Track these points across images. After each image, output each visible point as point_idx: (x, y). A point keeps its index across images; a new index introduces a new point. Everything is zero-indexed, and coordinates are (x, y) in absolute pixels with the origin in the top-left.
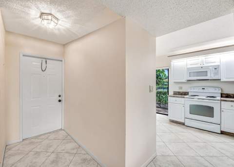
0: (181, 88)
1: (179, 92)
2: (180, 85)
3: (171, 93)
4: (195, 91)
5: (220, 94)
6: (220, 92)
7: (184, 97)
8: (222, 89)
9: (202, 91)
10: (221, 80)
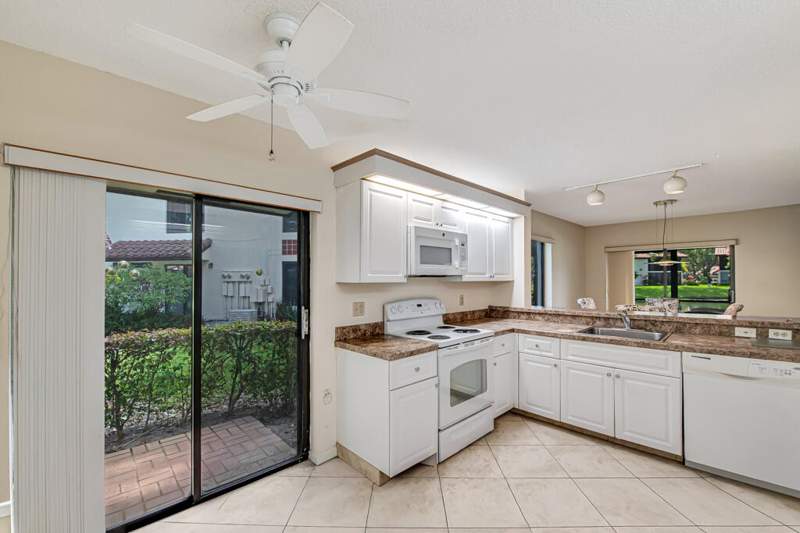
1: (355, 329)
2: (358, 298)
9: (418, 313)
10: (464, 279)
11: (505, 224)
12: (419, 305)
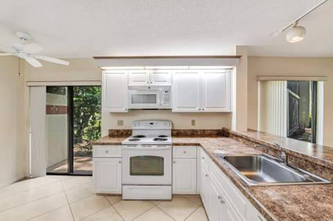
0: (121, 123)
1: (118, 131)
2: (121, 118)
3: (105, 133)
4: (140, 128)
5: (170, 131)
6: (170, 128)
7: (120, 144)
8: (172, 124)
9: (150, 127)
10: (173, 111)
11: (223, 74)
12: (151, 124)
